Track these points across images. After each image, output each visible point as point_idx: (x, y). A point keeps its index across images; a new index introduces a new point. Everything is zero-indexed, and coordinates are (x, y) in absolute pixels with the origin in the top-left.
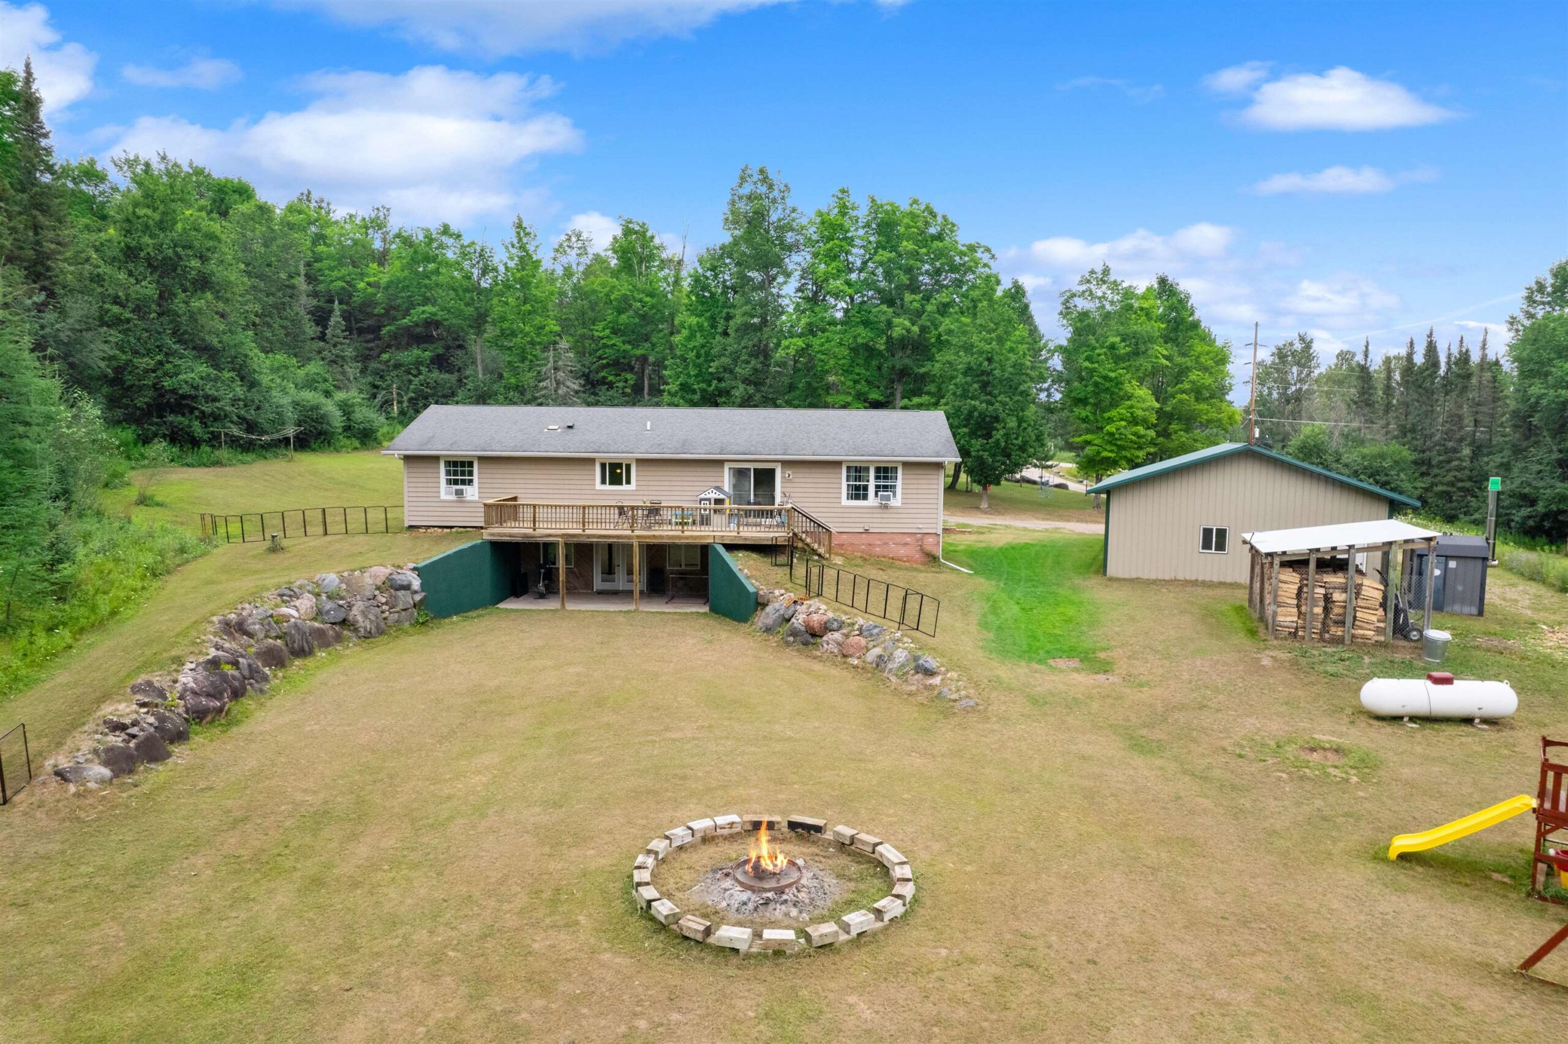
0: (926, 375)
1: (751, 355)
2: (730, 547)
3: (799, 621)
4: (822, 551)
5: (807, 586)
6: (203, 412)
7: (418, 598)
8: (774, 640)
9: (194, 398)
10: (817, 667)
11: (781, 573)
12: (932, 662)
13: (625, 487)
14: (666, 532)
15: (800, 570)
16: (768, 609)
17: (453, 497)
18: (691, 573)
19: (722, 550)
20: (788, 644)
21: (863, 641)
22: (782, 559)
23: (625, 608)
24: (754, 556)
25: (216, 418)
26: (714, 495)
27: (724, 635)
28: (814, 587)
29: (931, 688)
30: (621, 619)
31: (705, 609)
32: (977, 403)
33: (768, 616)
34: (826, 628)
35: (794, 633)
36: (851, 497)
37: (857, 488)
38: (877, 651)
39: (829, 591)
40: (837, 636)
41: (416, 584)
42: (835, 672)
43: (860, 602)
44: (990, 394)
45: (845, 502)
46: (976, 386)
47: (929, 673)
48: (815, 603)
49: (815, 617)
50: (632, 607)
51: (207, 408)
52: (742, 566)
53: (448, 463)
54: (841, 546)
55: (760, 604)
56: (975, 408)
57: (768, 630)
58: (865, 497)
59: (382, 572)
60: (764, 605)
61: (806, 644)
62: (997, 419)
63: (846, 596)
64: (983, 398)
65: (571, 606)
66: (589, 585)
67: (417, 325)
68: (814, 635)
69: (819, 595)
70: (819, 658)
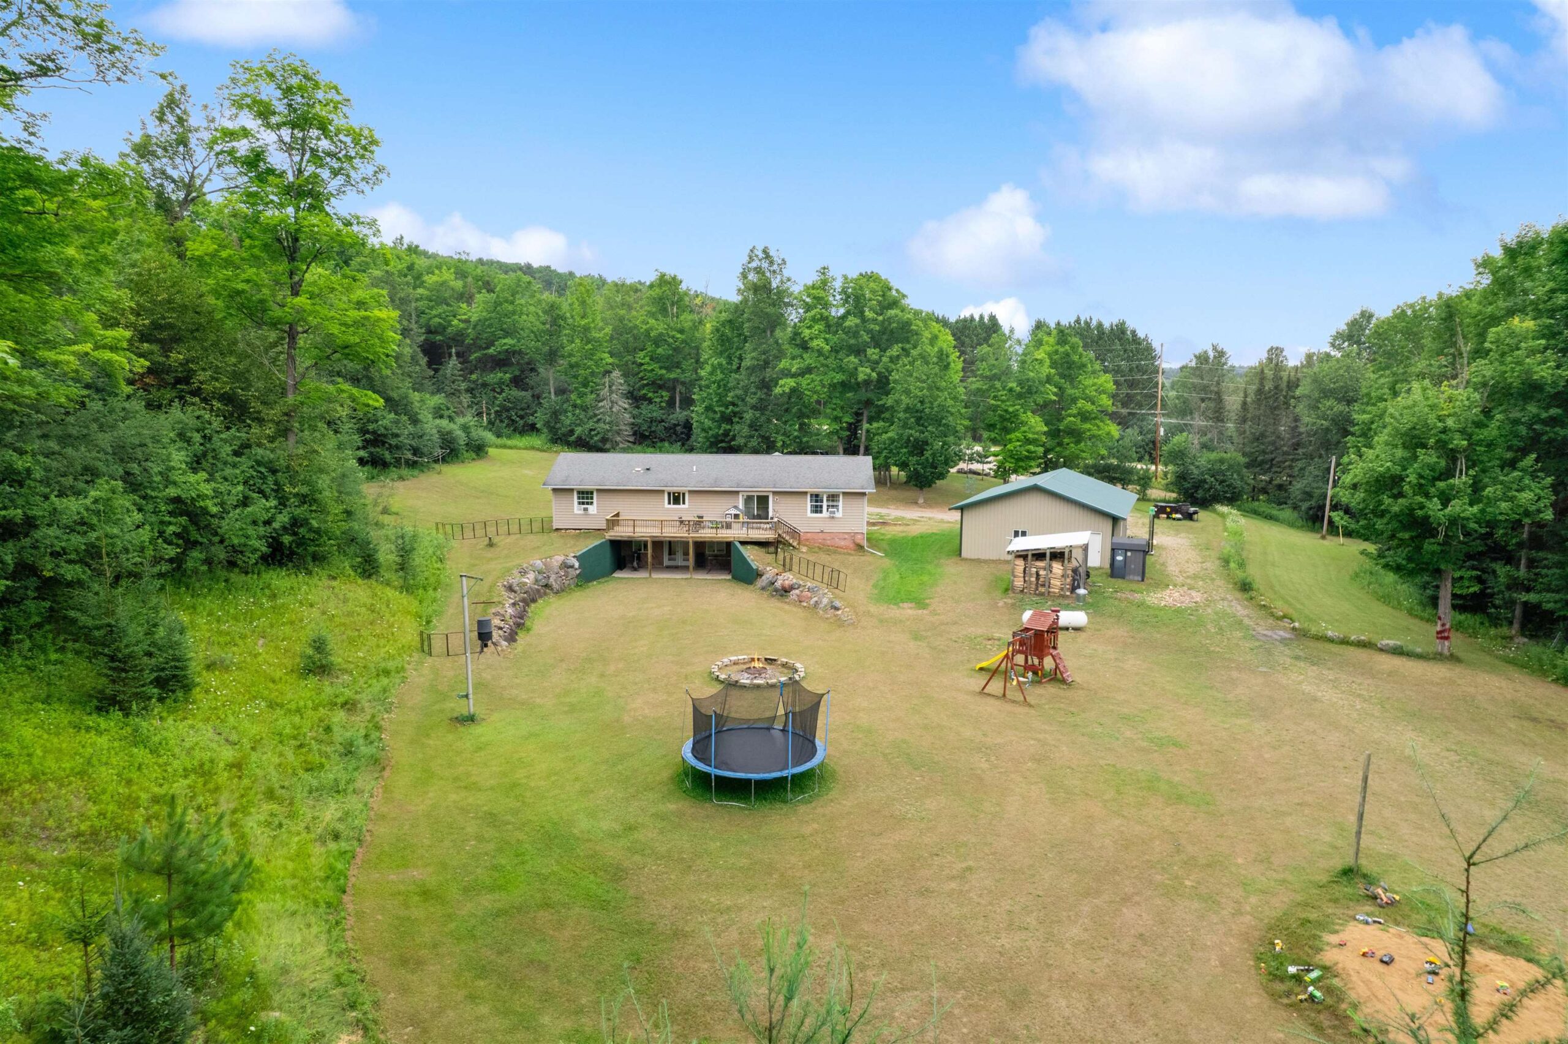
0: (883, 405)
1: (757, 388)
2: (743, 543)
3: (778, 584)
4: (795, 544)
5: (784, 565)
6: (390, 445)
7: (578, 572)
8: (766, 594)
9: (385, 436)
10: (787, 607)
11: (771, 558)
12: (838, 604)
13: (682, 506)
14: (707, 534)
15: (781, 556)
16: (764, 577)
17: (582, 512)
18: (721, 556)
19: (738, 545)
20: (773, 596)
21: (809, 594)
22: (772, 549)
23: (684, 576)
24: (756, 547)
25: (398, 447)
26: (734, 512)
27: (740, 592)
28: (787, 566)
29: (836, 616)
30: (683, 583)
31: (729, 577)
32: (913, 432)
33: (762, 582)
34: (792, 588)
35: (776, 590)
36: (812, 512)
37: (816, 506)
38: (815, 599)
39: (795, 568)
40: (797, 592)
41: (577, 565)
42: (794, 609)
43: (810, 574)
44: (923, 425)
45: (809, 514)
46: (912, 420)
47: (837, 609)
48: (788, 575)
49: (787, 582)
50: (688, 576)
51: (393, 442)
52: (751, 555)
53: (579, 492)
54: (807, 540)
55: (759, 575)
56: (911, 435)
57: (763, 589)
58: (821, 512)
59: (560, 558)
60: (761, 576)
61: (782, 596)
62: (926, 443)
63: (803, 571)
64: (917, 428)
65: (655, 575)
66: (661, 563)
67: (500, 353)
68: (786, 591)
69: (790, 570)
70: (788, 603)
